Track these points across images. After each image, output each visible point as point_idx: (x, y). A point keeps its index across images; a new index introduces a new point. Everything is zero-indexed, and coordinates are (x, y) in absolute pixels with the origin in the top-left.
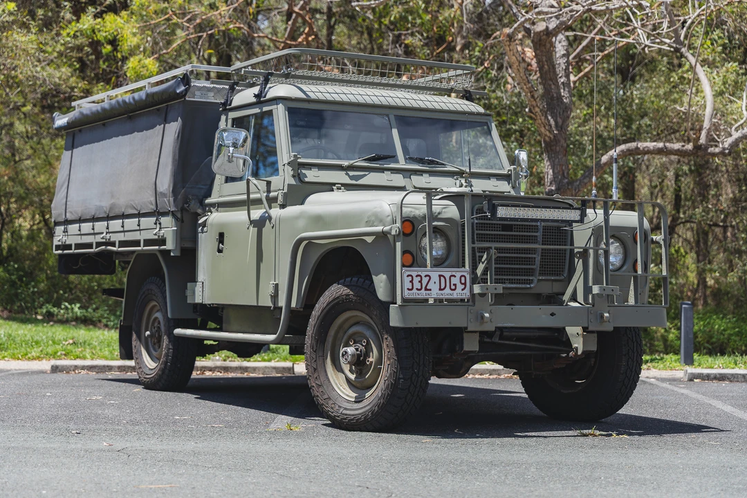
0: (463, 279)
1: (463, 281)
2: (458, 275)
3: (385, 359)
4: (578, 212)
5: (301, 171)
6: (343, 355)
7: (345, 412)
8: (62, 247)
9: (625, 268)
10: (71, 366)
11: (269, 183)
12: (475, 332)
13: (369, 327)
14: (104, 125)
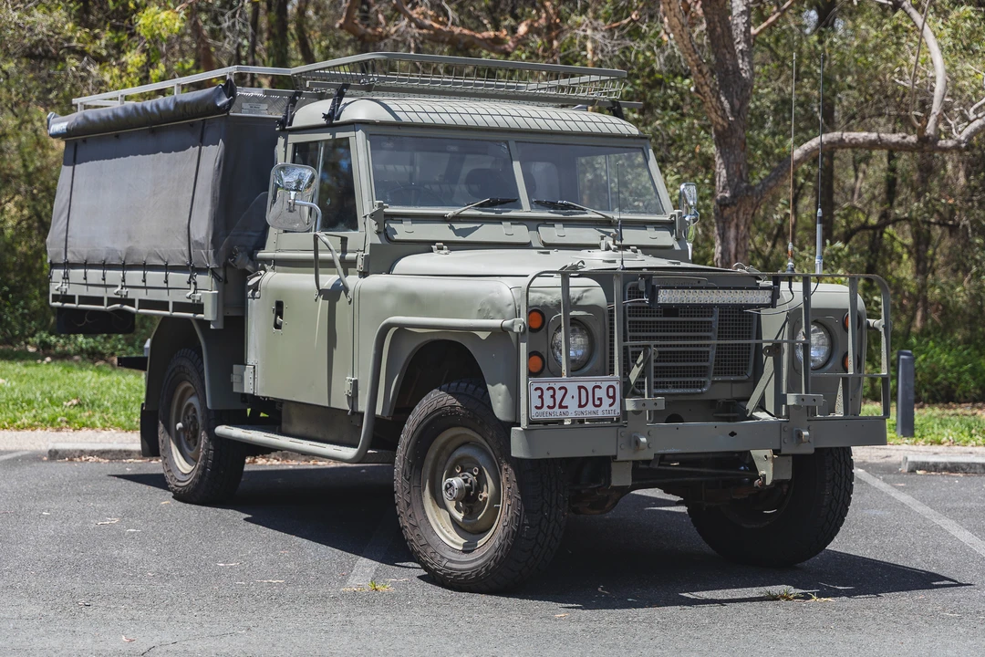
0: (611, 390)
1: (611, 394)
2: (605, 385)
3: (504, 496)
4: (768, 293)
5: (388, 225)
6: (447, 489)
7: (449, 565)
8: (60, 298)
9: (830, 365)
10: (76, 451)
11: (344, 240)
12: (627, 461)
13: (483, 450)
14: (117, 136)
